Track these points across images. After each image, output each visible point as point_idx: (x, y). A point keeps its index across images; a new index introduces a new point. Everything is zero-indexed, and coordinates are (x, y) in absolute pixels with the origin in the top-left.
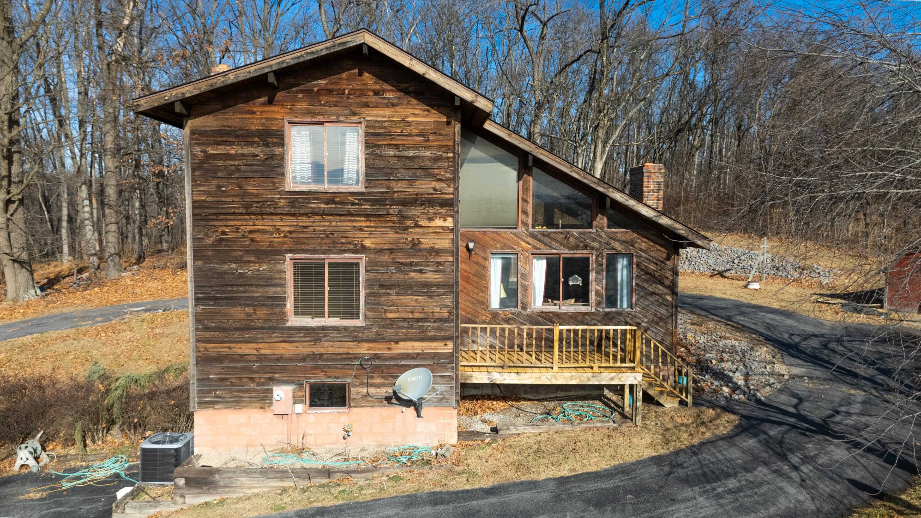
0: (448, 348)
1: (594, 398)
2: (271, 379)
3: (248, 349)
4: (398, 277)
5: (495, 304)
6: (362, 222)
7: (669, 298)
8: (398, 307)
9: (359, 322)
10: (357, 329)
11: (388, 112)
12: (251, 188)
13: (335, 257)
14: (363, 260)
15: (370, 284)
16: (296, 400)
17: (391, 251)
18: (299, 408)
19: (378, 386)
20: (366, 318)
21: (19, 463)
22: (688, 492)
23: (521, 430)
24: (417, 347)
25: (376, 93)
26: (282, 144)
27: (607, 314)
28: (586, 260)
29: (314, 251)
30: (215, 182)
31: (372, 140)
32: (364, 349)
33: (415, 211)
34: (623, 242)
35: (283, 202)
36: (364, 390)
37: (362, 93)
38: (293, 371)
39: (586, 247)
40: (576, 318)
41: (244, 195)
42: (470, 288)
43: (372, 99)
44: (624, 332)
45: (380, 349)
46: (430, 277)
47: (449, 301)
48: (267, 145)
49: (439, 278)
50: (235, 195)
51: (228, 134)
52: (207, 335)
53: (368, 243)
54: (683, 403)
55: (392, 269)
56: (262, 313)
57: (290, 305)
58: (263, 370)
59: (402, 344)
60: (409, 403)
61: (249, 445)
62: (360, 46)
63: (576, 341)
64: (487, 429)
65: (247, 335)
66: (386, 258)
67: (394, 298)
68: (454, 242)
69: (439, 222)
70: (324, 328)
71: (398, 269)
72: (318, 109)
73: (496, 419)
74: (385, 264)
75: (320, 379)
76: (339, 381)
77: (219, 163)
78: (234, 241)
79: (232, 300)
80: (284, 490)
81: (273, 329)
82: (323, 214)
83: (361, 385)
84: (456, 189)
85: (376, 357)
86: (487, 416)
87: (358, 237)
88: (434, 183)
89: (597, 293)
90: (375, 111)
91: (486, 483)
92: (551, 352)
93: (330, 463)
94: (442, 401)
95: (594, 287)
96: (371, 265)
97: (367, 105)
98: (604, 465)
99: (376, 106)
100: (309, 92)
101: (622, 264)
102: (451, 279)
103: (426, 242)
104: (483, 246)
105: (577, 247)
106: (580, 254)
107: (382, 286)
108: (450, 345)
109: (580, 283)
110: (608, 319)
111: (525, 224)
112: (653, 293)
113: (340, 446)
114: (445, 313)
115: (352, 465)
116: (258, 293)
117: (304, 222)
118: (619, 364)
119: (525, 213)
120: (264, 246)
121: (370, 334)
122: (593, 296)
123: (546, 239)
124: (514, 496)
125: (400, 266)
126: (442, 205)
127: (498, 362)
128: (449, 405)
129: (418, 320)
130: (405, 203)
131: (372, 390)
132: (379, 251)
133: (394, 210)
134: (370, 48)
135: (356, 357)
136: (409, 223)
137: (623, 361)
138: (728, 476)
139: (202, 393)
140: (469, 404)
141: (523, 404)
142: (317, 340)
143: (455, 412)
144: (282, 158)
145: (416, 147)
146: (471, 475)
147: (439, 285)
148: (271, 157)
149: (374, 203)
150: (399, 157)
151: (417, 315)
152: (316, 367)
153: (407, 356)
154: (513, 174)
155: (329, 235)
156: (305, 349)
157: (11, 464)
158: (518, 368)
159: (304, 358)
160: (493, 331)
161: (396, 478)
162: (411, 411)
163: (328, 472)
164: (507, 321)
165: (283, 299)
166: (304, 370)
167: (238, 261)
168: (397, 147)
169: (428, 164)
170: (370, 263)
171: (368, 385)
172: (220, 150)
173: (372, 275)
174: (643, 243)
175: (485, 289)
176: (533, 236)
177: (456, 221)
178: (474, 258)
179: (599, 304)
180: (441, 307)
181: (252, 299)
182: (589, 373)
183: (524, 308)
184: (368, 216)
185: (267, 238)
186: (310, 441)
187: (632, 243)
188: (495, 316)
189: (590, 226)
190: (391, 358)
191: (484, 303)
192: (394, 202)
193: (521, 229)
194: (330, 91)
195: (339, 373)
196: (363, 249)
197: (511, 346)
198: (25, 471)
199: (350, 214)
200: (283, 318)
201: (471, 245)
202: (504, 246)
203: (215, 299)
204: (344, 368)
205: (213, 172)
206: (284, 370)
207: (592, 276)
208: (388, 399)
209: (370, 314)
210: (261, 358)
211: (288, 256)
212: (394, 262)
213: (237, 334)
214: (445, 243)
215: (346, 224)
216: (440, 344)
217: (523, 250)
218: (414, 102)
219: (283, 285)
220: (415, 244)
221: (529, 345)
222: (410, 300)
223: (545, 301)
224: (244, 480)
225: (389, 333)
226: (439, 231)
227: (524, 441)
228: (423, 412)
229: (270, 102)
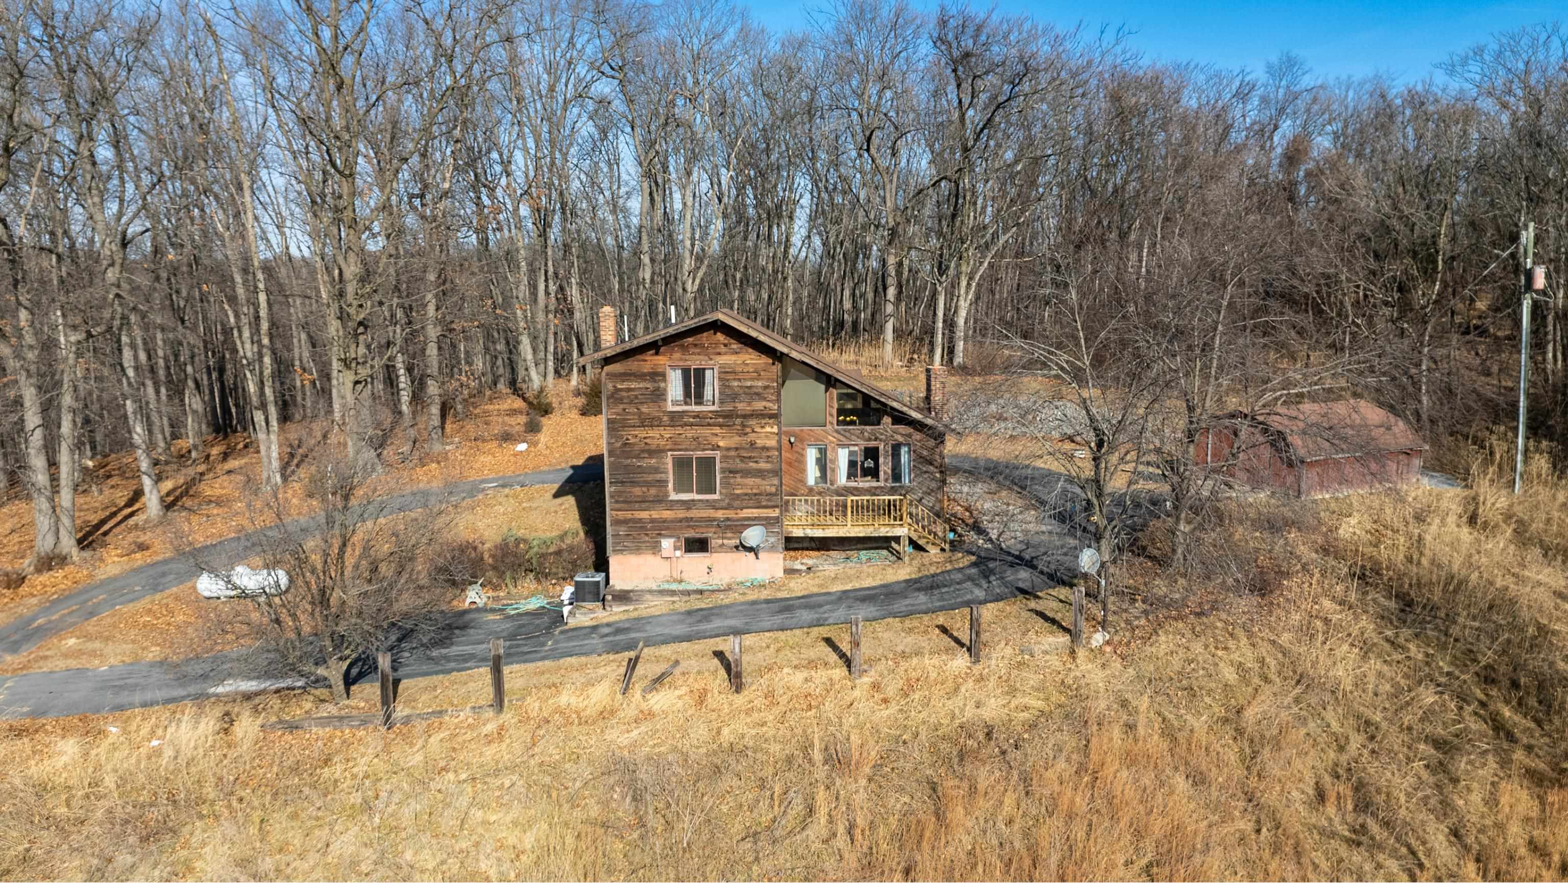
0: (776, 513)
1: (883, 548)
2: (660, 534)
3: (644, 515)
4: (741, 465)
5: (811, 481)
6: (717, 430)
7: (938, 475)
8: (742, 486)
9: (716, 497)
10: (715, 501)
11: (734, 358)
12: (644, 409)
13: (700, 454)
14: (718, 454)
15: (723, 471)
16: (676, 548)
17: (737, 449)
18: (678, 553)
19: (729, 539)
20: (721, 493)
21: (468, 600)
22: (916, 594)
23: (826, 567)
24: (755, 512)
25: (725, 345)
26: (665, 380)
27: (893, 488)
28: (877, 449)
29: (686, 450)
30: (621, 406)
31: (723, 376)
32: (720, 514)
33: (752, 422)
34: (902, 435)
35: (665, 418)
36: (720, 541)
37: (717, 344)
38: (675, 529)
39: (876, 439)
40: (872, 491)
41: (640, 414)
42: (792, 470)
43: (722, 349)
44: (895, 501)
45: (730, 514)
46: (763, 465)
47: (776, 481)
48: (655, 381)
49: (768, 466)
50: (634, 414)
51: (630, 375)
52: (618, 506)
53: (721, 444)
54: (943, 550)
55: (738, 460)
56: (653, 491)
57: (670, 486)
58: (652, 529)
59: (745, 511)
60: (750, 549)
61: (646, 578)
62: (716, 321)
63: (868, 508)
64: (804, 568)
65: (644, 505)
66: (733, 453)
67: (739, 480)
68: (779, 442)
69: (768, 429)
70: (693, 500)
71: (742, 461)
72: (687, 357)
73: (810, 562)
74: (733, 458)
75: (691, 534)
76: (704, 535)
77: (624, 394)
78: (634, 444)
79: (634, 483)
80: (674, 602)
81: (660, 501)
82: (692, 425)
83: (718, 538)
84: (779, 407)
85: (728, 519)
86: (804, 561)
87: (714, 440)
88: (764, 403)
89: (885, 473)
90: (725, 357)
91: (800, 594)
92: (845, 515)
93: (700, 587)
94: (772, 549)
95: (882, 468)
96: (724, 458)
97: (719, 354)
98: (874, 584)
99: (725, 354)
100: (682, 346)
101: (904, 450)
102: (777, 467)
103: (760, 443)
104: (802, 440)
105: (870, 439)
106: (872, 444)
107: (731, 472)
108: (777, 511)
109: (872, 465)
110: (893, 491)
111: (832, 423)
112: (926, 472)
113: (705, 578)
114: (773, 490)
115: (715, 588)
116: (650, 478)
117: (679, 430)
118: (892, 522)
119: (831, 415)
120: (653, 447)
121: (724, 504)
122: (882, 474)
123: (847, 434)
124: (814, 599)
125: (743, 458)
126: (770, 418)
127: (810, 522)
128: (777, 551)
129: (756, 494)
130: (745, 416)
131: (726, 541)
132: (728, 449)
133: (739, 421)
134: (723, 323)
135: (714, 519)
136: (748, 430)
137: (895, 519)
138: (946, 586)
139: (615, 544)
140: (792, 553)
141: (832, 553)
142: (688, 509)
143: (782, 556)
144: (665, 390)
145: (752, 379)
146: (791, 590)
147: (768, 471)
148: (658, 389)
149: (725, 417)
150: (741, 387)
151: (755, 491)
152: (689, 526)
153: (749, 519)
154: (823, 387)
155: (695, 439)
156: (681, 514)
157: (464, 601)
158: (824, 526)
159: (681, 521)
160: (806, 501)
161: (744, 594)
162: (752, 555)
163: (701, 592)
164: (820, 494)
165: (667, 482)
166: (681, 528)
167: (638, 457)
168: (739, 380)
169: (760, 390)
170: (723, 457)
171: (723, 538)
172: (624, 385)
173: (724, 465)
174: (917, 436)
175: (803, 471)
176: (837, 431)
177: (779, 429)
178: (795, 449)
179: (886, 480)
180: (771, 485)
181: (646, 482)
182: (871, 528)
183: (832, 484)
184: (721, 426)
185: (656, 442)
186: (685, 576)
187: (910, 436)
188: (811, 491)
189: (879, 424)
190: (738, 520)
191: (803, 481)
192: (738, 416)
193: (829, 427)
194: (696, 345)
195: (704, 530)
196: (718, 447)
197: (825, 512)
198: (474, 606)
199: (709, 425)
200: (667, 495)
201: (792, 440)
202: (817, 440)
203: (622, 482)
204: (707, 526)
205: (620, 400)
206: (667, 528)
207: (881, 460)
208: (737, 547)
209: (724, 491)
210: (653, 521)
211: (669, 453)
212: (739, 456)
213: (637, 505)
214: (773, 443)
215: (706, 431)
216: (770, 510)
217: (831, 442)
218: (750, 350)
219: (666, 473)
220: (752, 444)
221: (837, 511)
222: (750, 481)
223: (849, 477)
224: (648, 597)
225: (736, 503)
226: (768, 435)
227: (827, 573)
228: (760, 556)
229: (657, 353)
